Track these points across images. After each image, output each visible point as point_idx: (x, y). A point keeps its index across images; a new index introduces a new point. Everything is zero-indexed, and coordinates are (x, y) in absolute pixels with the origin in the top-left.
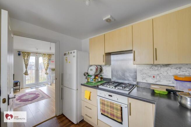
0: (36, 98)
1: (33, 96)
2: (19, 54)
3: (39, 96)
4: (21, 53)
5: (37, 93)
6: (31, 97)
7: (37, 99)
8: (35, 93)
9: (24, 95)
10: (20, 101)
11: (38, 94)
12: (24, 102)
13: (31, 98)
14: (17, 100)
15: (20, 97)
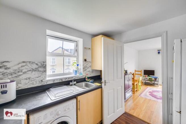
2: (159, 53)
4: (160, 51)
14: (150, 92)
15: (153, 91)
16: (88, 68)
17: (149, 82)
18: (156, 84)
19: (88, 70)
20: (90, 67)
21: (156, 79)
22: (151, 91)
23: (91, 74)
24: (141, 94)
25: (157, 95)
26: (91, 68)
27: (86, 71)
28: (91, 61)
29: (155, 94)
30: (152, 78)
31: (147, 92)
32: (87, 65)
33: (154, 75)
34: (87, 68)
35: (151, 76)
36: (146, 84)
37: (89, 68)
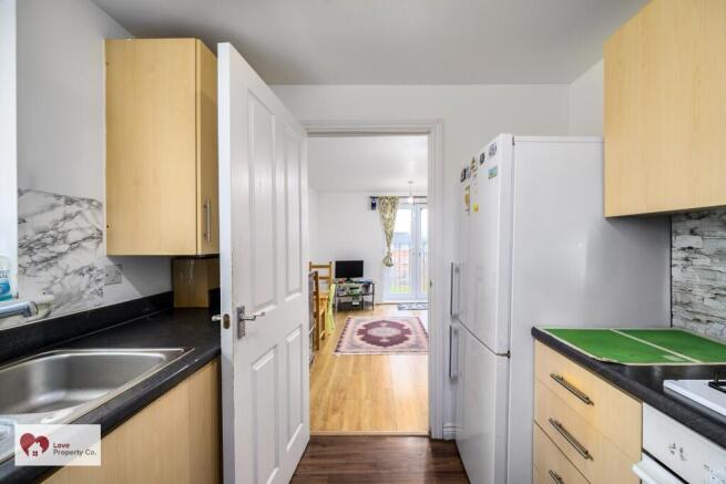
0: (397, 343)
1: (394, 332)
2: (374, 205)
3: (407, 339)
4: (377, 201)
5: (407, 326)
6: (390, 335)
7: (401, 345)
8: (403, 325)
9: (376, 324)
10: (363, 339)
11: (408, 331)
12: (369, 345)
13: (389, 338)
14: (360, 332)
15: (368, 327)
16: (75, 245)
17: (349, 299)
18: (368, 304)
19: (74, 261)
20: (97, 237)
21: (367, 286)
22: (361, 326)
23: (100, 293)
24: (338, 346)
25: (379, 335)
26: (103, 245)
27: (53, 271)
28: (102, 197)
29: (374, 332)
30: (357, 285)
31: (353, 332)
32: (69, 225)
33: (361, 275)
34: (63, 248)
35: (354, 279)
36: (344, 308)
37: (90, 245)
